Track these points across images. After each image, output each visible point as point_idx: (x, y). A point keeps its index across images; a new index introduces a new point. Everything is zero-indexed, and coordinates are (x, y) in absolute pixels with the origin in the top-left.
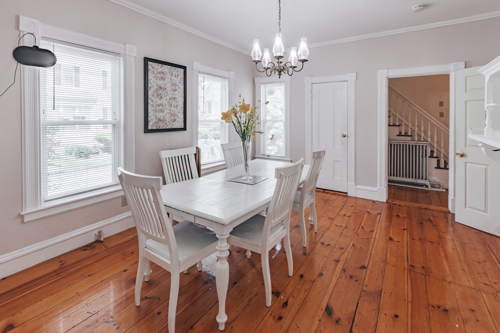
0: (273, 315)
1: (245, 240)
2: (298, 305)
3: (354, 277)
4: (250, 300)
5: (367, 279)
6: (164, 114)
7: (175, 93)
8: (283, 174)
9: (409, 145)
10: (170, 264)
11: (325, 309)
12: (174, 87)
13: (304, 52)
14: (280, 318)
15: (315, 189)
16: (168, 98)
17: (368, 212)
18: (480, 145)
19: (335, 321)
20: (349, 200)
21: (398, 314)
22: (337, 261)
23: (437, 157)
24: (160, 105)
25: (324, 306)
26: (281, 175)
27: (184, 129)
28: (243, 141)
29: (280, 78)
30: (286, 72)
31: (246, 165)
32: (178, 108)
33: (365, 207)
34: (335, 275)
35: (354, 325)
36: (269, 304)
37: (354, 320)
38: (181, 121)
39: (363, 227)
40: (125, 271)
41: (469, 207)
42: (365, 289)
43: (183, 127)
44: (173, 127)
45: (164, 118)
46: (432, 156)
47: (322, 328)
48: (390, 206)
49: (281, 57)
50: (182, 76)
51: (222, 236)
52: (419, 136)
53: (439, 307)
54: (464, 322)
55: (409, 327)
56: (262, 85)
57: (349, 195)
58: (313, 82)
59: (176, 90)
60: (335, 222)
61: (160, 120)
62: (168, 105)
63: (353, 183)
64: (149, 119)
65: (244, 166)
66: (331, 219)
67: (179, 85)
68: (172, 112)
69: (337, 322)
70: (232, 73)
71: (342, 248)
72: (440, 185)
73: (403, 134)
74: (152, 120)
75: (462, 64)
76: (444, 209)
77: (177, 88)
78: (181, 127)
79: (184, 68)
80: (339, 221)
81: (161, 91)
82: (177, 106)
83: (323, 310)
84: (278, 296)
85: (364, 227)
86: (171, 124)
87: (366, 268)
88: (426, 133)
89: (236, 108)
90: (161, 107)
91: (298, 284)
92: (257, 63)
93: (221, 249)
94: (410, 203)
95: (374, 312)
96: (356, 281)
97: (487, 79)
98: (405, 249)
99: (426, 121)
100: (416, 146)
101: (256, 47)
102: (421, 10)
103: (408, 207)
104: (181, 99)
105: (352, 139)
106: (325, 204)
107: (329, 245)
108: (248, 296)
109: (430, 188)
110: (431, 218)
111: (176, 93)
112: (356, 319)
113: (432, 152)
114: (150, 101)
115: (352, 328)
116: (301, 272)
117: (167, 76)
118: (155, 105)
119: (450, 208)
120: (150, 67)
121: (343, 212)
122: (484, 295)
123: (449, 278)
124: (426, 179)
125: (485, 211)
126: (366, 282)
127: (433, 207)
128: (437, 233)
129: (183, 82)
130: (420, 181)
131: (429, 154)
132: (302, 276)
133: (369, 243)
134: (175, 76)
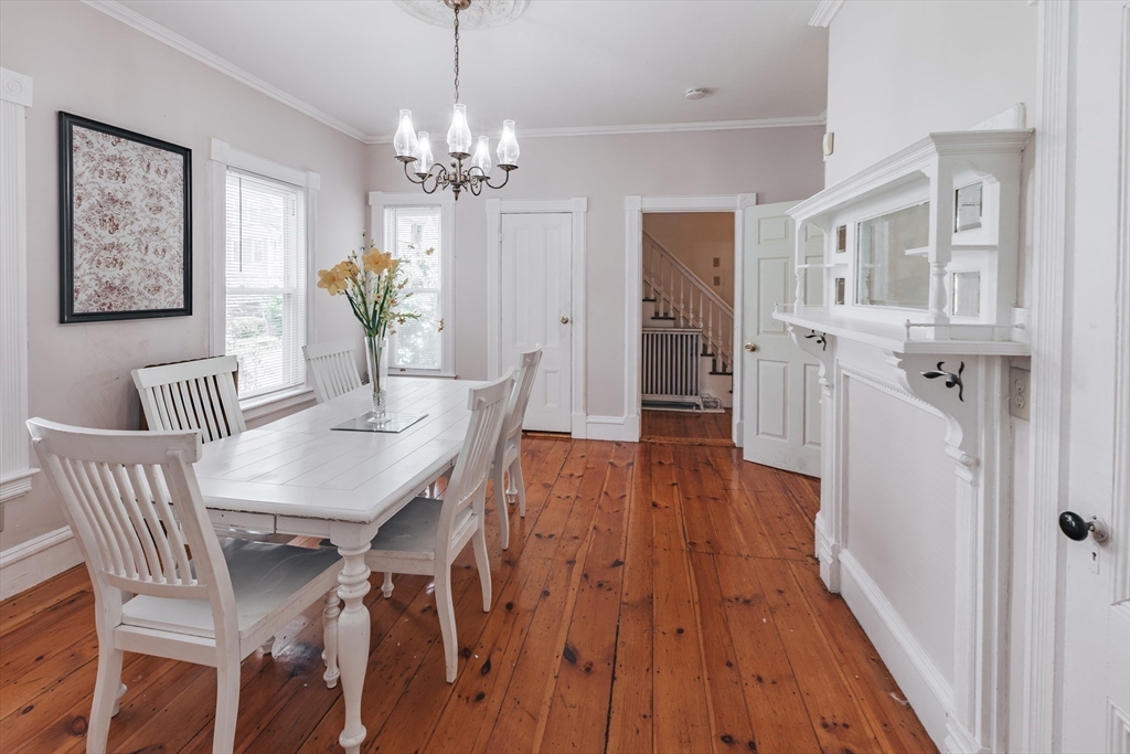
0: (464, 696)
1: (395, 553)
2: (512, 662)
3: (605, 584)
4: (408, 681)
5: (626, 583)
6: (125, 271)
7: (158, 216)
8: (484, 400)
9: (672, 336)
10: (214, 645)
11: (564, 654)
12: (154, 201)
13: (511, 150)
14: (480, 697)
15: (521, 433)
16: (136, 228)
17: (612, 464)
18: (790, 329)
19: (583, 669)
20: (575, 445)
21: (683, 627)
22: (571, 562)
23: (712, 355)
24: (112, 246)
25: (560, 649)
26: (480, 401)
27: (187, 310)
28: (370, 336)
29: (456, 198)
30: (469, 188)
31: (377, 389)
32: (168, 256)
33: (606, 455)
34: (571, 588)
35: (617, 665)
36: (452, 676)
37: (615, 657)
38: (175, 292)
39: (606, 493)
40: (25, 712)
41: (763, 433)
42: (625, 599)
43: (182, 306)
44: (153, 307)
45: (123, 281)
46: (705, 354)
47: (563, 690)
48: (646, 447)
49: (463, 155)
50: (179, 171)
51: (355, 549)
52: (686, 320)
53: (737, 599)
54: (773, 611)
55: (701, 642)
56: (386, 211)
57: (573, 436)
58: (504, 210)
59: (160, 209)
60: (556, 492)
61: (111, 288)
62: (135, 248)
63: (583, 413)
64: (77, 284)
65: (372, 392)
66: (547, 486)
67: (171, 195)
68: (148, 268)
69: (588, 670)
70: (315, 176)
71: (576, 538)
72: (716, 402)
73: (661, 315)
74: (87, 287)
75: (753, 197)
76: (725, 441)
77: (163, 202)
78: (175, 307)
79: (186, 153)
80: (562, 488)
81: (115, 210)
82: (164, 251)
83: (560, 658)
84: (468, 657)
85: (610, 493)
86: (146, 298)
87: (622, 563)
88: (696, 313)
89: (354, 261)
90: (115, 252)
91: (505, 622)
92: (406, 163)
93: (352, 580)
94: (677, 439)
95: (645, 635)
96: (610, 590)
97: (798, 225)
98: (679, 517)
99: (698, 292)
100: (682, 336)
101: (406, 125)
102: (700, 97)
103: (675, 446)
104: (177, 234)
105: (579, 328)
106: (532, 460)
107: (551, 536)
108: (402, 675)
109: (702, 410)
110: (710, 459)
111: (161, 216)
112: (618, 655)
113: (705, 347)
114: (77, 235)
115: (614, 672)
116: (506, 599)
117: (134, 168)
118: (95, 247)
119: (735, 440)
120: (77, 141)
121: (566, 471)
122: (792, 566)
123: (745, 552)
124: (696, 394)
125: (784, 436)
126: (625, 589)
127: (708, 441)
128: (721, 482)
129: (180, 188)
130: (689, 399)
131: (700, 351)
132: (510, 606)
133: (621, 520)
134: (158, 171)
